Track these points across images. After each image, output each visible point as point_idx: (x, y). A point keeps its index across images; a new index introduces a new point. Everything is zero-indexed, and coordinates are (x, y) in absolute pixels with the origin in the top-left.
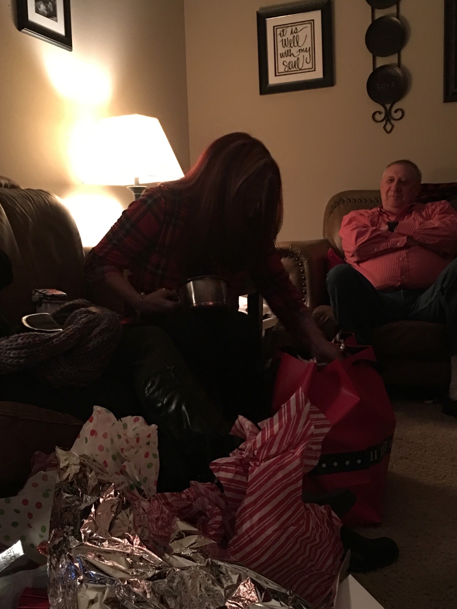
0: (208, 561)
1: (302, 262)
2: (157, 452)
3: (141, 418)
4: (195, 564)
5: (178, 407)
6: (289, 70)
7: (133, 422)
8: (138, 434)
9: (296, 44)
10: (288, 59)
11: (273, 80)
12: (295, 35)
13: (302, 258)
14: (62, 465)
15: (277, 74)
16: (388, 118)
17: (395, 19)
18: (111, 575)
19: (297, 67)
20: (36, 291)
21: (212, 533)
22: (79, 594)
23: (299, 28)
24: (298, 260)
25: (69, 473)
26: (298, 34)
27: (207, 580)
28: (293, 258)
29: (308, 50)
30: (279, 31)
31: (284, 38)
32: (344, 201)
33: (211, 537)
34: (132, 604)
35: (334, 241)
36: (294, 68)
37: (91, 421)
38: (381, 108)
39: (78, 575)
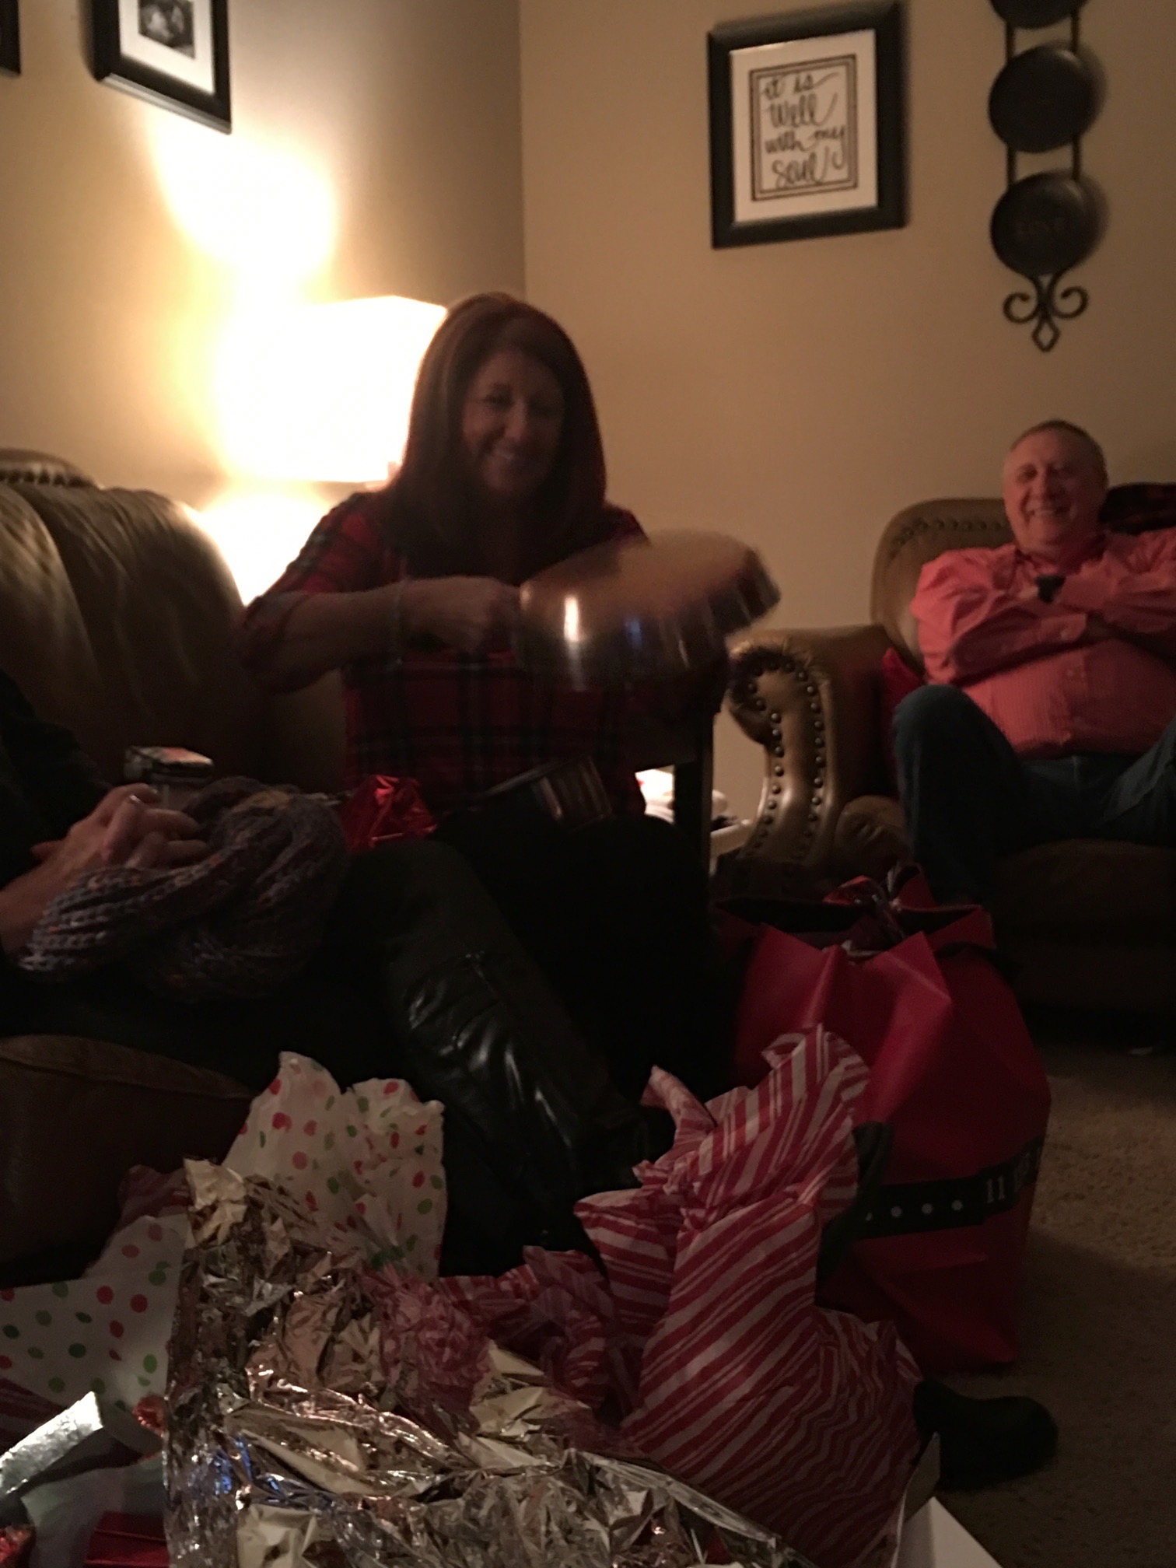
0: (569, 1454)
1: (816, 686)
2: (441, 1173)
3: (402, 1084)
4: (536, 1462)
5: (496, 1056)
6: (790, 185)
7: (381, 1094)
8: (394, 1126)
9: (807, 118)
10: (786, 157)
11: (746, 211)
12: (806, 93)
13: (816, 674)
14: (200, 1203)
15: (758, 195)
16: (1045, 311)
17: (1067, 55)
18: (323, 1486)
19: (808, 175)
20: (136, 753)
21: (579, 1382)
22: (242, 1533)
23: (817, 75)
24: (806, 678)
25: (217, 1224)
26: (816, 91)
27: (565, 1504)
28: (793, 673)
29: (838, 132)
30: (764, 83)
31: (777, 102)
32: (926, 526)
33: (577, 1394)
34: (374, 1560)
35: (897, 630)
36: (801, 179)
37: (275, 1092)
38: (1025, 286)
39: (238, 1484)
